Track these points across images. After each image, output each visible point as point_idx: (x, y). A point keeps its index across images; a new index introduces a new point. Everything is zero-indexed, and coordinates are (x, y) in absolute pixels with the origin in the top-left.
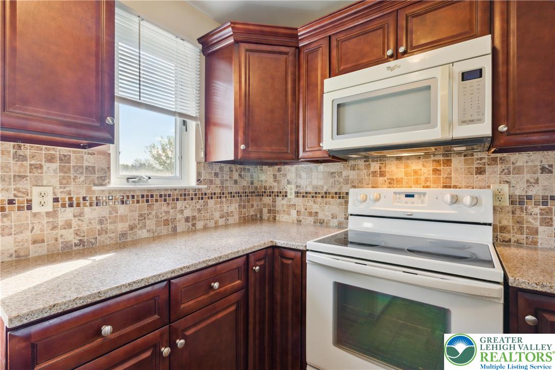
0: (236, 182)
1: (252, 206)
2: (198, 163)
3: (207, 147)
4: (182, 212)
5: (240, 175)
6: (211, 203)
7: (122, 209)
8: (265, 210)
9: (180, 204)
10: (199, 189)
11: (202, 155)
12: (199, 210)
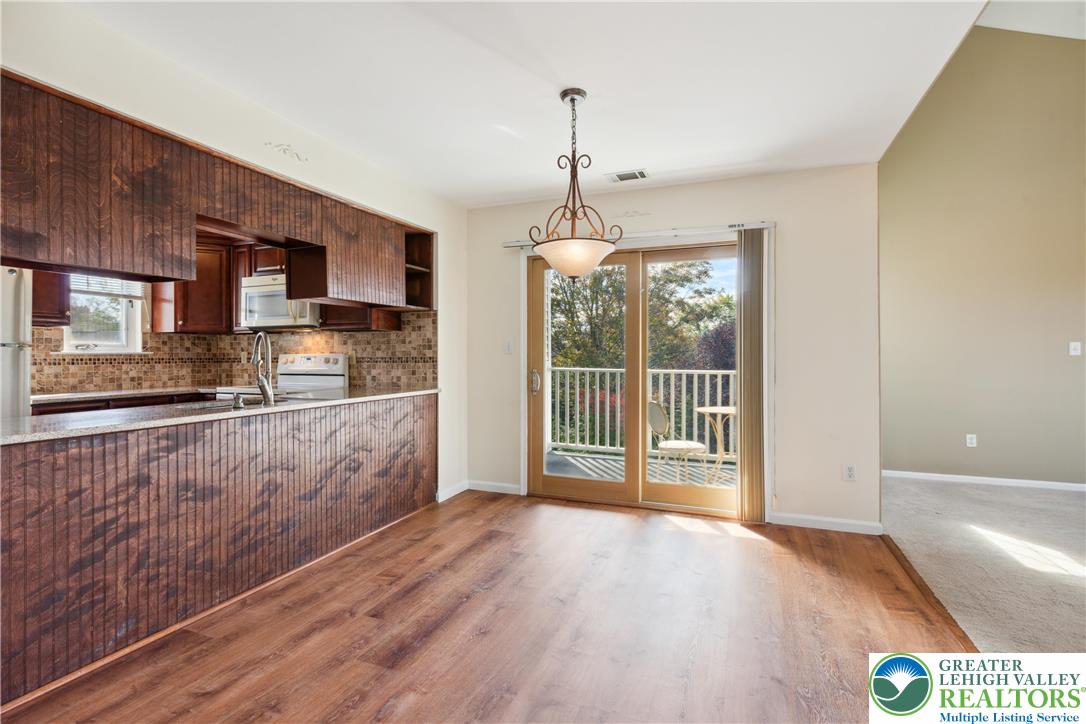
0: (188, 349)
1: (210, 371)
2: (144, 334)
3: (154, 322)
4: (127, 373)
5: (193, 344)
6: (158, 367)
7: (73, 369)
8: (224, 376)
9: (124, 367)
10: (145, 356)
11: (149, 327)
12: (145, 372)
